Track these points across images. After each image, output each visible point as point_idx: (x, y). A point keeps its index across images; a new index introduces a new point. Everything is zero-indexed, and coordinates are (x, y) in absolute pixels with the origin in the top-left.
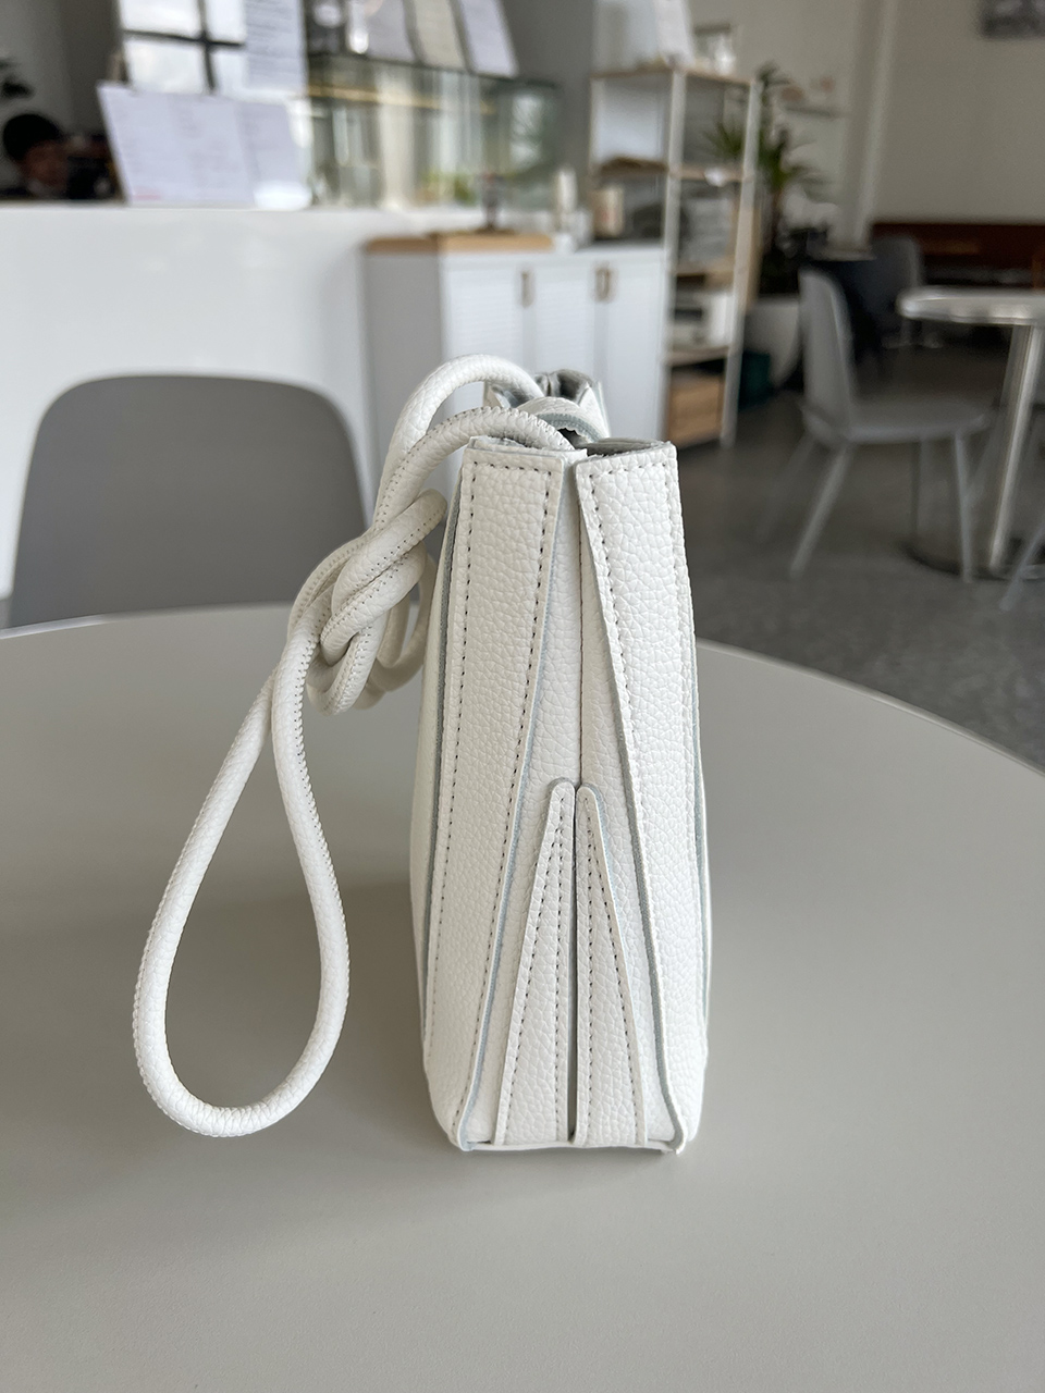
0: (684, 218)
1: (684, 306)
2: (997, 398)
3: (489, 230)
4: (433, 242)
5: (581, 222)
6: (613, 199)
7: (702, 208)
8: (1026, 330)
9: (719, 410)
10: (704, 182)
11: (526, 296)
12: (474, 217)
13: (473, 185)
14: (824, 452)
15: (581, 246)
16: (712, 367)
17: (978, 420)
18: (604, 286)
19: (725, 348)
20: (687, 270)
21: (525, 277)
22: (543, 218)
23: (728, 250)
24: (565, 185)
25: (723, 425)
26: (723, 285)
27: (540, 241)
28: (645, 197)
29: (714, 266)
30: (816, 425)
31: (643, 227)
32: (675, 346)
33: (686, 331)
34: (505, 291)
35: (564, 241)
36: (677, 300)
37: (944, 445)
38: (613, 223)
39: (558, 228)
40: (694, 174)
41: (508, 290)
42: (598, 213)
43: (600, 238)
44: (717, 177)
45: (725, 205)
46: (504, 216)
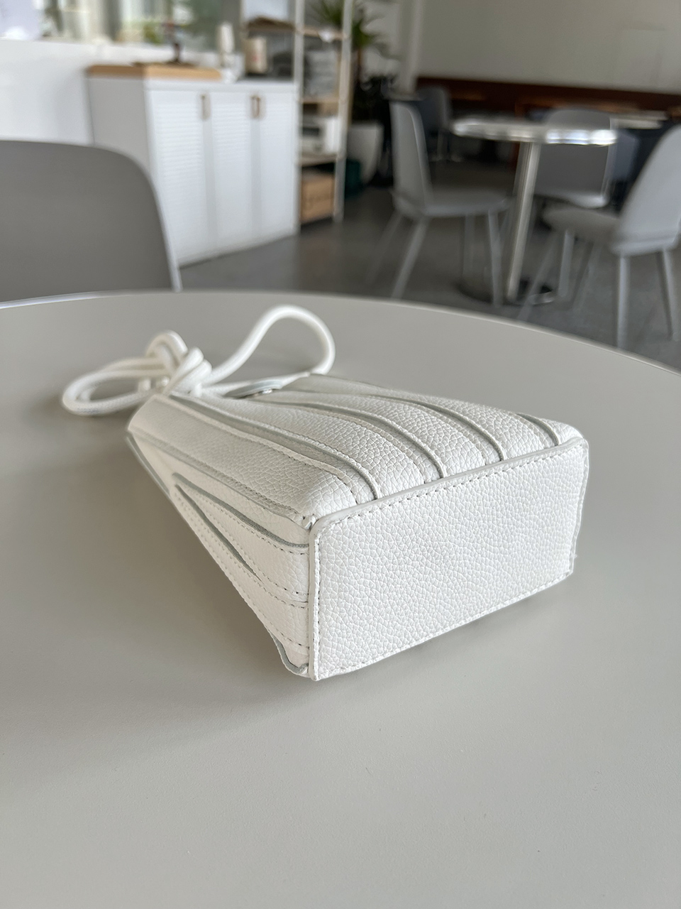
0: (307, 63)
1: (309, 125)
2: (511, 189)
3: (176, 62)
4: (138, 69)
5: (236, 63)
6: (259, 45)
7: (317, 57)
8: (528, 145)
9: (332, 197)
10: (318, 39)
11: (205, 114)
12: (166, 53)
13: (158, 31)
14: (409, 223)
15: (239, 79)
16: (326, 168)
17: (501, 203)
18: (257, 108)
19: (334, 155)
20: (310, 100)
21: (203, 98)
22: (210, 58)
23: (333, 88)
24: (226, 34)
25: (335, 207)
26: (332, 113)
27: (213, 74)
28: (280, 47)
29: (325, 99)
30: (403, 205)
31: (280, 68)
32: (304, 154)
33: (310, 143)
34: (191, 108)
35: (229, 75)
36: (304, 121)
37: (481, 220)
38: (260, 64)
39: (223, 65)
40: (312, 32)
41: (192, 108)
42: (249, 57)
43: (251, 74)
44: (327, 35)
45: (331, 55)
46: (186, 55)
